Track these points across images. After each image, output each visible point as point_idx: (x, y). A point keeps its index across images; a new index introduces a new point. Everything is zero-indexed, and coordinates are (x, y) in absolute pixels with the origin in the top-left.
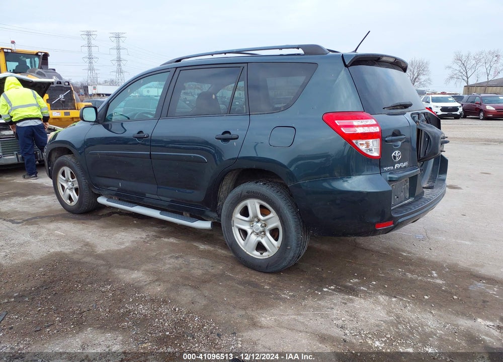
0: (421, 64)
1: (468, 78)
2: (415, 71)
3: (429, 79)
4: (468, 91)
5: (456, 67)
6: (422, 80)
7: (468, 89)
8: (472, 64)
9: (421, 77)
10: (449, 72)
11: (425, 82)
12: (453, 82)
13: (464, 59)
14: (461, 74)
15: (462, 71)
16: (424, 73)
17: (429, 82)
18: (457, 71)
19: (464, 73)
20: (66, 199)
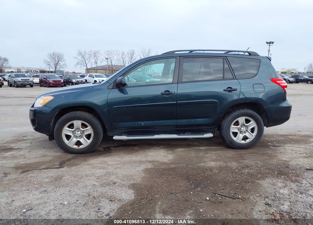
0: (59, 55)
1: (86, 65)
2: (56, 59)
3: (65, 64)
4: (88, 72)
5: (80, 58)
6: (61, 65)
7: (88, 70)
8: (88, 57)
9: (60, 62)
10: (76, 61)
11: (63, 66)
12: (79, 66)
13: (83, 54)
14: (82, 62)
15: (83, 60)
16: (62, 60)
17: (65, 65)
18: (80, 61)
19: (84, 62)
20: (72, 145)
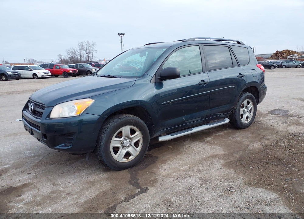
20: (121, 160)
